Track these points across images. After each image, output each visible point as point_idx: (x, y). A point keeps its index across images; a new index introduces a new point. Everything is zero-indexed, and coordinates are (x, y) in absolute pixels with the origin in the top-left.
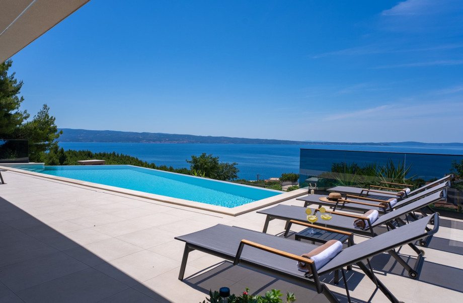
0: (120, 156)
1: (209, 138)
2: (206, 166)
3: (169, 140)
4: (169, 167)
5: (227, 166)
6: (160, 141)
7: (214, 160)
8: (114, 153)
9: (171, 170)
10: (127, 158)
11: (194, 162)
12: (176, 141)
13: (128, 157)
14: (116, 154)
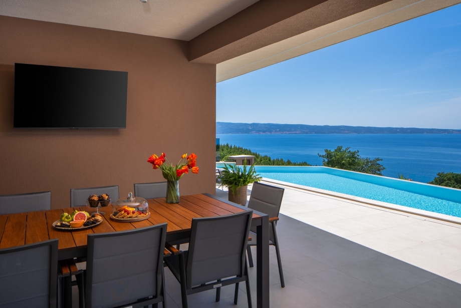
0: (233, 147)
1: (326, 127)
2: (343, 162)
3: (279, 131)
4: (286, 161)
5: (368, 162)
6: (271, 132)
7: (353, 154)
8: (227, 145)
9: (289, 163)
10: (240, 150)
11: (328, 156)
12: (288, 131)
13: (241, 148)
14: (230, 146)
